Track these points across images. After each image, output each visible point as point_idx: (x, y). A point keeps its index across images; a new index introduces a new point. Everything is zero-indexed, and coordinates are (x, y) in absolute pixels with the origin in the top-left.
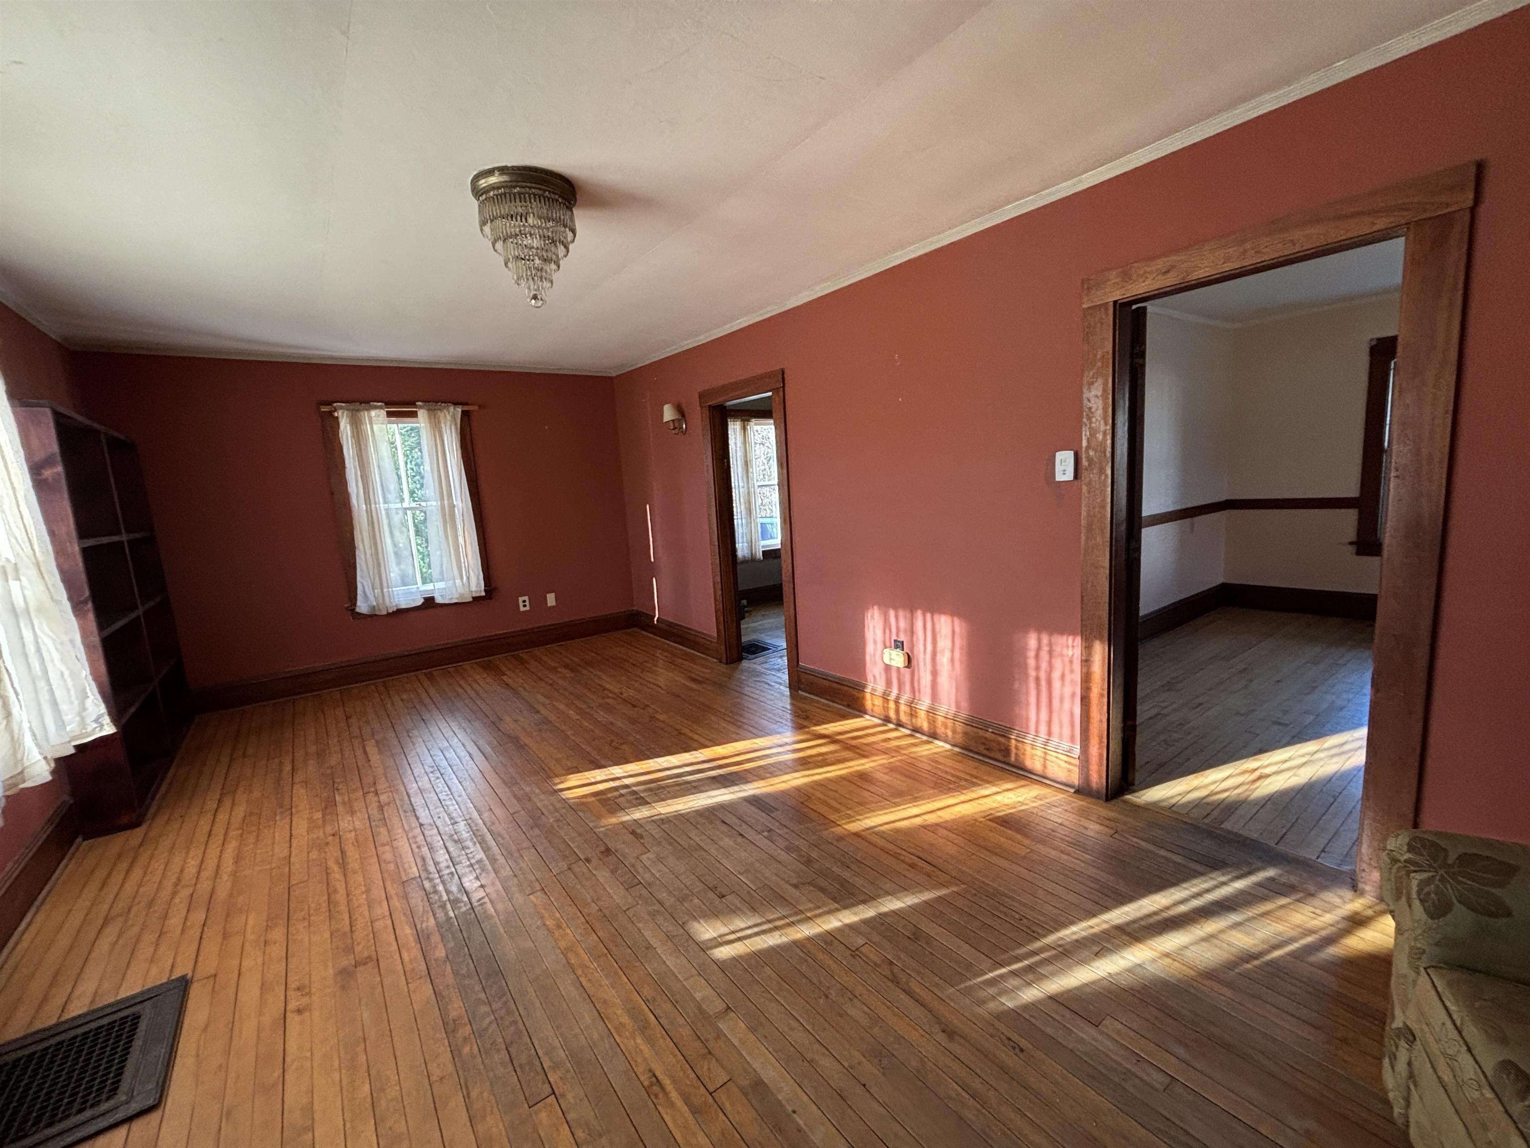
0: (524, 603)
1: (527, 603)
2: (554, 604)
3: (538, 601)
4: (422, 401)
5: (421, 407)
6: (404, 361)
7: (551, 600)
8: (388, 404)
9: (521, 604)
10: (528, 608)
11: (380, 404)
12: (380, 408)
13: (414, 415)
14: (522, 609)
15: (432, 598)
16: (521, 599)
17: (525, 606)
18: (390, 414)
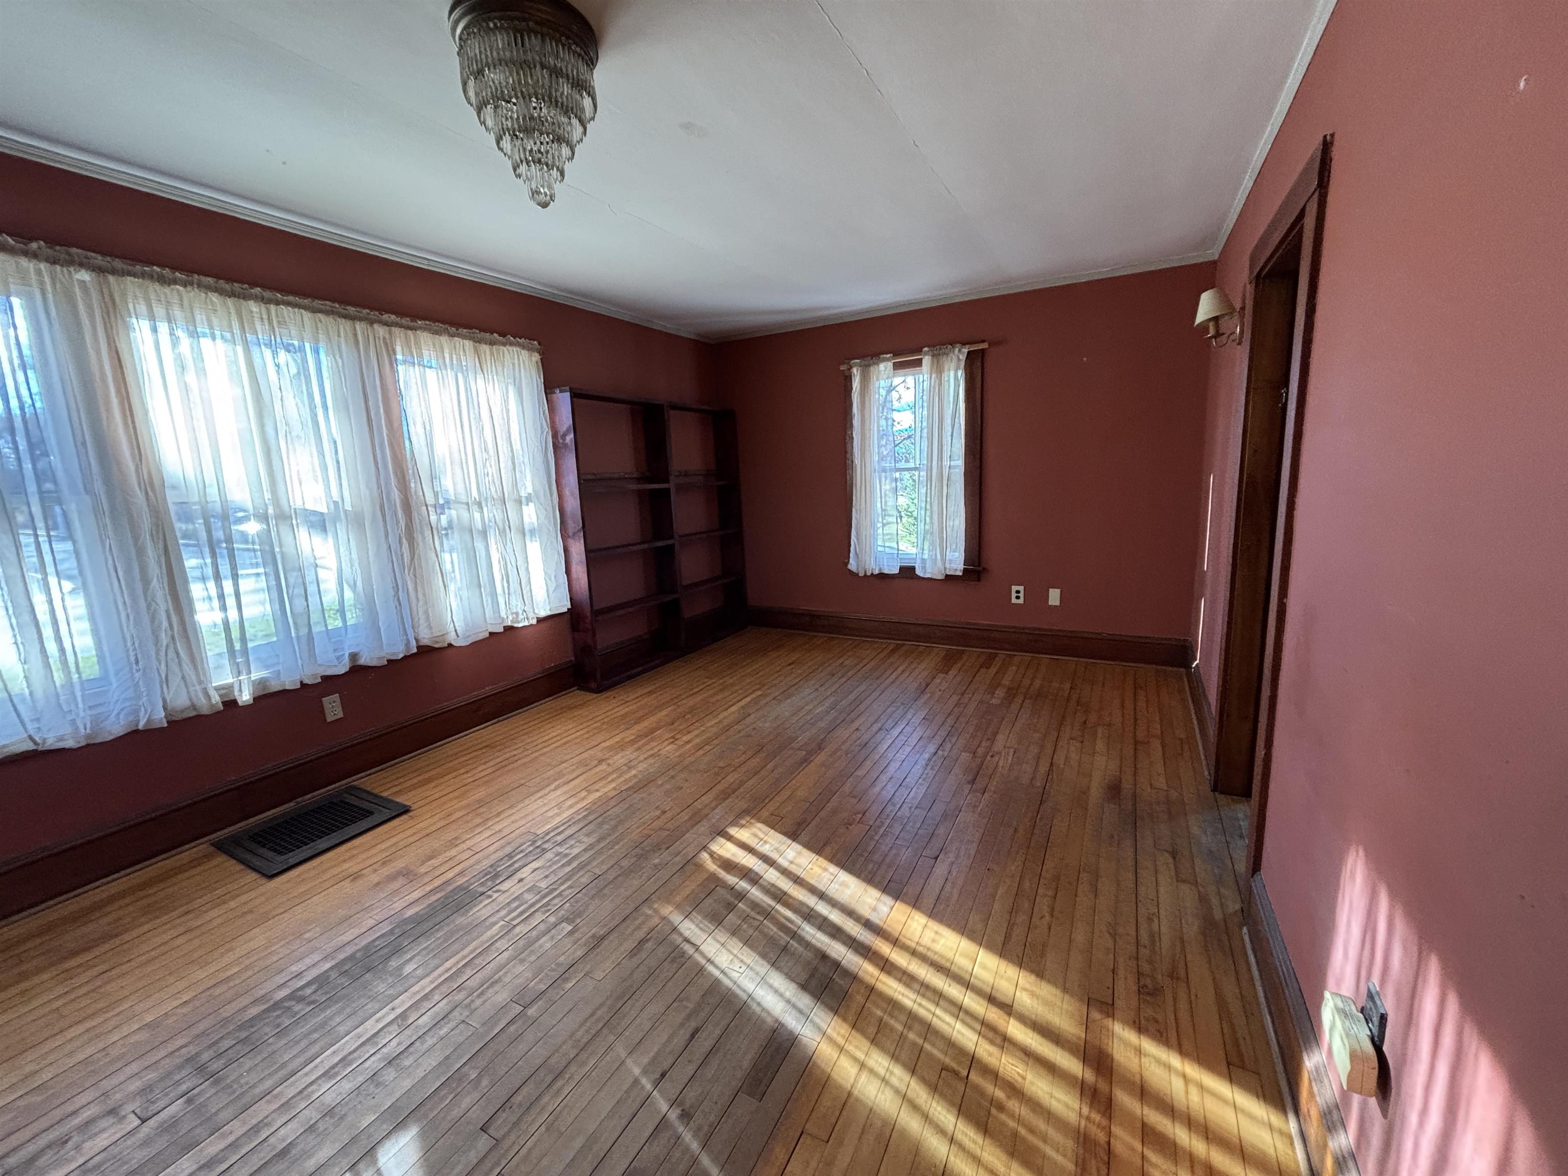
0: (1017, 594)
1: (1021, 595)
2: (1057, 603)
3: (1037, 595)
4: (929, 346)
5: (926, 354)
6: (910, 304)
7: (1054, 597)
8: (896, 354)
9: (1014, 595)
10: (1021, 601)
11: (888, 356)
12: (888, 360)
13: (919, 363)
14: (1014, 601)
15: (913, 569)
16: (1014, 588)
17: (1018, 598)
18: (897, 366)
